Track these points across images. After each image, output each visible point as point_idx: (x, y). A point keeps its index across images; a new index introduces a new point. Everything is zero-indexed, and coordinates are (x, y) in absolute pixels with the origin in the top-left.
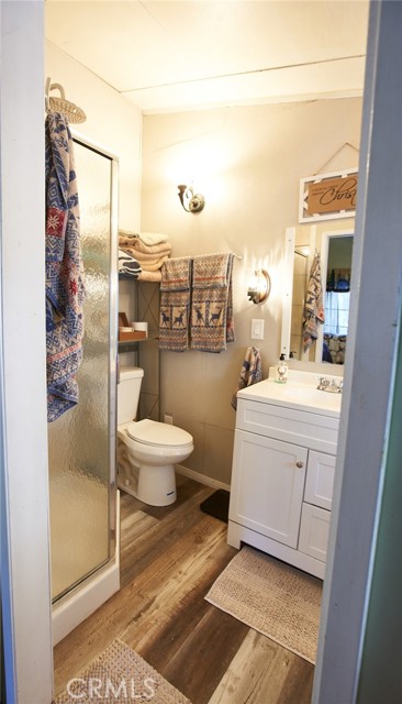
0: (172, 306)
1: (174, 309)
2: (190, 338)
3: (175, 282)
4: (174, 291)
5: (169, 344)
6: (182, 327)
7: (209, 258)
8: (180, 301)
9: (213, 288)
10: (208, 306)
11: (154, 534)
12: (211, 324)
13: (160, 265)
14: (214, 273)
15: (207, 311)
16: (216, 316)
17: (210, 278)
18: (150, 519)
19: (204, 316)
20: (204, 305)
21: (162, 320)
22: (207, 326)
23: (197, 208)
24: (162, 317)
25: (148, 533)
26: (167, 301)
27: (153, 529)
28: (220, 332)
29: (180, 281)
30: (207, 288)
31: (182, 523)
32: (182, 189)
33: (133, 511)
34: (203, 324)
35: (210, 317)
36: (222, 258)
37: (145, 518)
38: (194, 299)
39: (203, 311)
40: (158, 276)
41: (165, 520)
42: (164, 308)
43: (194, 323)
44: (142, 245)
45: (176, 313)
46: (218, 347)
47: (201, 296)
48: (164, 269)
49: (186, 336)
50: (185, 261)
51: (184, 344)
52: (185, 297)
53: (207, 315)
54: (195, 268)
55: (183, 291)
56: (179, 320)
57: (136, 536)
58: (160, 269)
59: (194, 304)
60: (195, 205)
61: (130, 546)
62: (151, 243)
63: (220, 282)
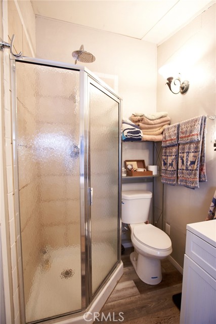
0: (168, 156)
1: (169, 157)
2: (178, 177)
3: (169, 140)
4: (168, 146)
5: (166, 180)
6: (172, 169)
7: (188, 122)
8: (172, 153)
9: (191, 142)
10: (188, 156)
11: (132, 303)
12: (190, 168)
13: (161, 130)
14: (191, 132)
15: (187, 159)
16: (193, 163)
17: (189, 136)
18: (136, 290)
19: (185, 162)
20: (185, 155)
21: (163, 165)
22: (187, 169)
23: (184, 90)
24: (163, 162)
25: (128, 300)
26: (166, 153)
27: (133, 299)
28: (195, 175)
29: (172, 140)
30: (187, 143)
31: (154, 304)
32: (170, 80)
33: (128, 280)
34: (185, 168)
35: (189, 163)
36: (196, 121)
37: (132, 288)
38: (180, 151)
39: (185, 159)
40: (160, 138)
41: (144, 296)
42: (164, 157)
43: (180, 167)
44: (146, 120)
45: (169, 161)
46: (193, 185)
47: (184, 149)
48: (164, 133)
49: (175, 175)
50: (175, 126)
51: (174, 180)
52: (174, 150)
53: (187, 162)
54: (180, 130)
55: (173, 146)
56: (171, 165)
57: (120, 298)
58: (162, 133)
59: (180, 154)
60: (182, 88)
61: (112, 303)
62: (154, 118)
63: (195, 138)
